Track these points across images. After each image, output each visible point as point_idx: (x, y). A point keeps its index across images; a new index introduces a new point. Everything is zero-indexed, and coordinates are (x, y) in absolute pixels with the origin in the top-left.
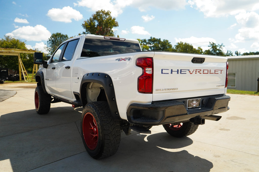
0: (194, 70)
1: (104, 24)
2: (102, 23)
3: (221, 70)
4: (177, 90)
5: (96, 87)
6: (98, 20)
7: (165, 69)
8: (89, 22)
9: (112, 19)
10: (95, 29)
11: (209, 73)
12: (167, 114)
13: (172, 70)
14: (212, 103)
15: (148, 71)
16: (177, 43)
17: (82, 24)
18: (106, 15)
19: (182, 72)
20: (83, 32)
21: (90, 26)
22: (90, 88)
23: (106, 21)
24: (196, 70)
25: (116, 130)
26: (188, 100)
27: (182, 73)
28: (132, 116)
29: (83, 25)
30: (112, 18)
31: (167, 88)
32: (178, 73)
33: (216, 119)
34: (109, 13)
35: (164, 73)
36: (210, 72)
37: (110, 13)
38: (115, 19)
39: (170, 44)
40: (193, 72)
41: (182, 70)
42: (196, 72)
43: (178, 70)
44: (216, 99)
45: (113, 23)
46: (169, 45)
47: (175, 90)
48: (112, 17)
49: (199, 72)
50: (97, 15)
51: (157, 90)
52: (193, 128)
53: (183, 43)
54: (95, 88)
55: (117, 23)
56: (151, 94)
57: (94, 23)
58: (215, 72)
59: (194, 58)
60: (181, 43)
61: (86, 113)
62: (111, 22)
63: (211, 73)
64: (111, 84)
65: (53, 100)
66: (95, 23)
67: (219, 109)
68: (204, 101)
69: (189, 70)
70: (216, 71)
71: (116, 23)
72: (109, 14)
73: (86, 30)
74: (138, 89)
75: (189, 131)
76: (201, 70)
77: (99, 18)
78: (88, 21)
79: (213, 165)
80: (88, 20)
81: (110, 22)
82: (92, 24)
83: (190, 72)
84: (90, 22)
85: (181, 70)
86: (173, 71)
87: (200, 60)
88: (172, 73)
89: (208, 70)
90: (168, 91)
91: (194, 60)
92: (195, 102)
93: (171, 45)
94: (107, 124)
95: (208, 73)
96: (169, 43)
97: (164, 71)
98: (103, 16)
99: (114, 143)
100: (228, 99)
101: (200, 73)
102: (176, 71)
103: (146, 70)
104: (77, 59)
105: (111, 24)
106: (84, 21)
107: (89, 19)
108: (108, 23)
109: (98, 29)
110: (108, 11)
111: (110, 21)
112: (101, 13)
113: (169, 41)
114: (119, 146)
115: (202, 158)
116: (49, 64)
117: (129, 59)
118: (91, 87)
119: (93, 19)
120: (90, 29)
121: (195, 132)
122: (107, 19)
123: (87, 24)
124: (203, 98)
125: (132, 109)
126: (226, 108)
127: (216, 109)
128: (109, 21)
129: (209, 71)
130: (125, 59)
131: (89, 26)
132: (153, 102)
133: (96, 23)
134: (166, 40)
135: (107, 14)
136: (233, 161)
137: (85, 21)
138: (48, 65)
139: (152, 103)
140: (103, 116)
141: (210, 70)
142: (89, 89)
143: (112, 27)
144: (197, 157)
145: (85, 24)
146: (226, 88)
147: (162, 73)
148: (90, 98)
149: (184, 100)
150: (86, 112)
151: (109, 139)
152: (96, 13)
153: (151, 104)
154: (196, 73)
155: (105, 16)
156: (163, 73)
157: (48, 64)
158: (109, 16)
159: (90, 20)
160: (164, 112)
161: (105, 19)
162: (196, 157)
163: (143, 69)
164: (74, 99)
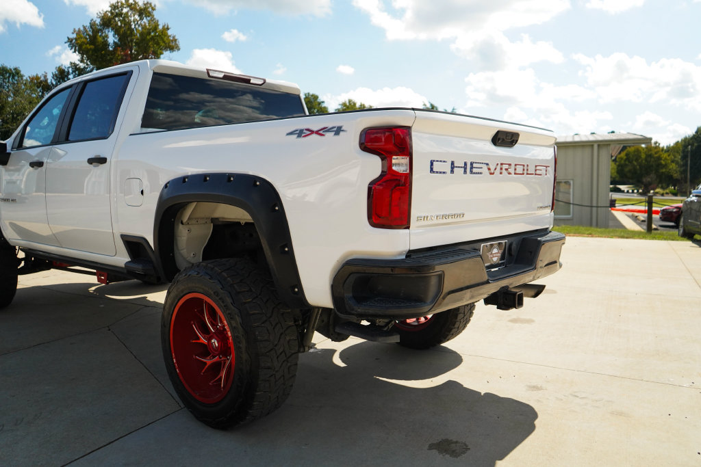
0: (497, 164)
1: (136, 43)
2: (129, 39)
3: (546, 167)
4: (462, 219)
5: (202, 218)
6: (117, 31)
7: (437, 161)
8: (89, 35)
9: (160, 27)
10: (108, 55)
11: (525, 172)
12: (448, 285)
13: (453, 163)
14: (531, 252)
15: (399, 164)
16: (341, 103)
17: (67, 40)
18: (140, 15)
19: (474, 170)
20: (71, 63)
21: (92, 47)
22: (185, 219)
23: (142, 34)
24: (502, 164)
25: (288, 338)
26: (482, 245)
27: (474, 173)
28: (351, 295)
29: (70, 40)
30: (158, 25)
31: (442, 214)
32: (465, 172)
33: (533, 293)
34: (150, 10)
35: (437, 172)
36: (527, 170)
37: (153, 9)
38: (168, 29)
39: (323, 105)
40: (495, 169)
41: (475, 165)
42: (501, 169)
43: (465, 164)
44: (540, 241)
45: (162, 39)
46: (321, 108)
47: (458, 219)
48: (159, 23)
49: (506, 169)
50: (112, 13)
51: (419, 219)
52: (462, 320)
53: (355, 104)
54: (197, 219)
55: (176, 40)
56: (407, 231)
57: (104, 38)
58: (536, 170)
59: (498, 132)
60: (350, 104)
61: (182, 294)
62: (157, 36)
63: (529, 172)
64: (275, 206)
65: (23, 264)
66: (107, 36)
67: (546, 266)
68: (514, 246)
69: (487, 164)
70: (538, 168)
71: (172, 41)
72: (149, 13)
73: (82, 58)
74: (369, 218)
75: (451, 329)
76: (510, 165)
77: (119, 24)
78: (86, 31)
79: (536, 410)
80: (84, 27)
81: (152, 37)
82: (100, 39)
83: (489, 169)
84: (91, 33)
85: (472, 164)
86: (455, 165)
87: (510, 138)
88: (452, 171)
89: (524, 166)
90: (444, 221)
91: (499, 136)
92: (495, 251)
93: (325, 108)
94: (263, 323)
95: (523, 174)
96: (319, 104)
97: (436, 167)
98: (132, 19)
99: (283, 376)
100: (562, 242)
101: (509, 173)
102: (461, 167)
103: (394, 161)
104: (131, 135)
105: (158, 44)
106: (74, 30)
107: (89, 25)
108: (149, 41)
109: (120, 57)
110: (145, 4)
111: (152, 34)
112: (125, 10)
113: (321, 99)
114: (292, 386)
115: (502, 396)
116: (12, 152)
117: (338, 131)
118: (189, 219)
119: (101, 25)
120: (92, 55)
121: (463, 331)
122: (144, 27)
123: (83, 40)
124: (510, 239)
125: (351, 276)
126: (558, 264)
127: (541, 267)
128: (149, 34)
129: (526, 168)
130: (321, 132)
131: (90, 44)
132: (410, 253)
133: (112, 38)
134: (312, 95)
135: (144, 12)
136: (577, 397)
137: (77, 29)
138: (10, 154)
139: (406, 257)
140: (249, 302)
141: (528, 166)
142: (181, 225)
143: (159, 51)
144: (489, 396)
145: (76, 39)
146: (552, 213)
147: (432, 170)
148: (182, 252)
149: (475, 245)
150: (185, 293)
151: (269, 368)
152: (109, 9)
153: (404, 257)
154: (501, 173)
155: (138, 19)
156: (434, 172)
157: (7, 151)
158: (149, 18)
159: (91, 28)
160: (441, 277)
161: (137, 26)
162: (487, 394)
163: (382, 160)
164: (121, 258)
